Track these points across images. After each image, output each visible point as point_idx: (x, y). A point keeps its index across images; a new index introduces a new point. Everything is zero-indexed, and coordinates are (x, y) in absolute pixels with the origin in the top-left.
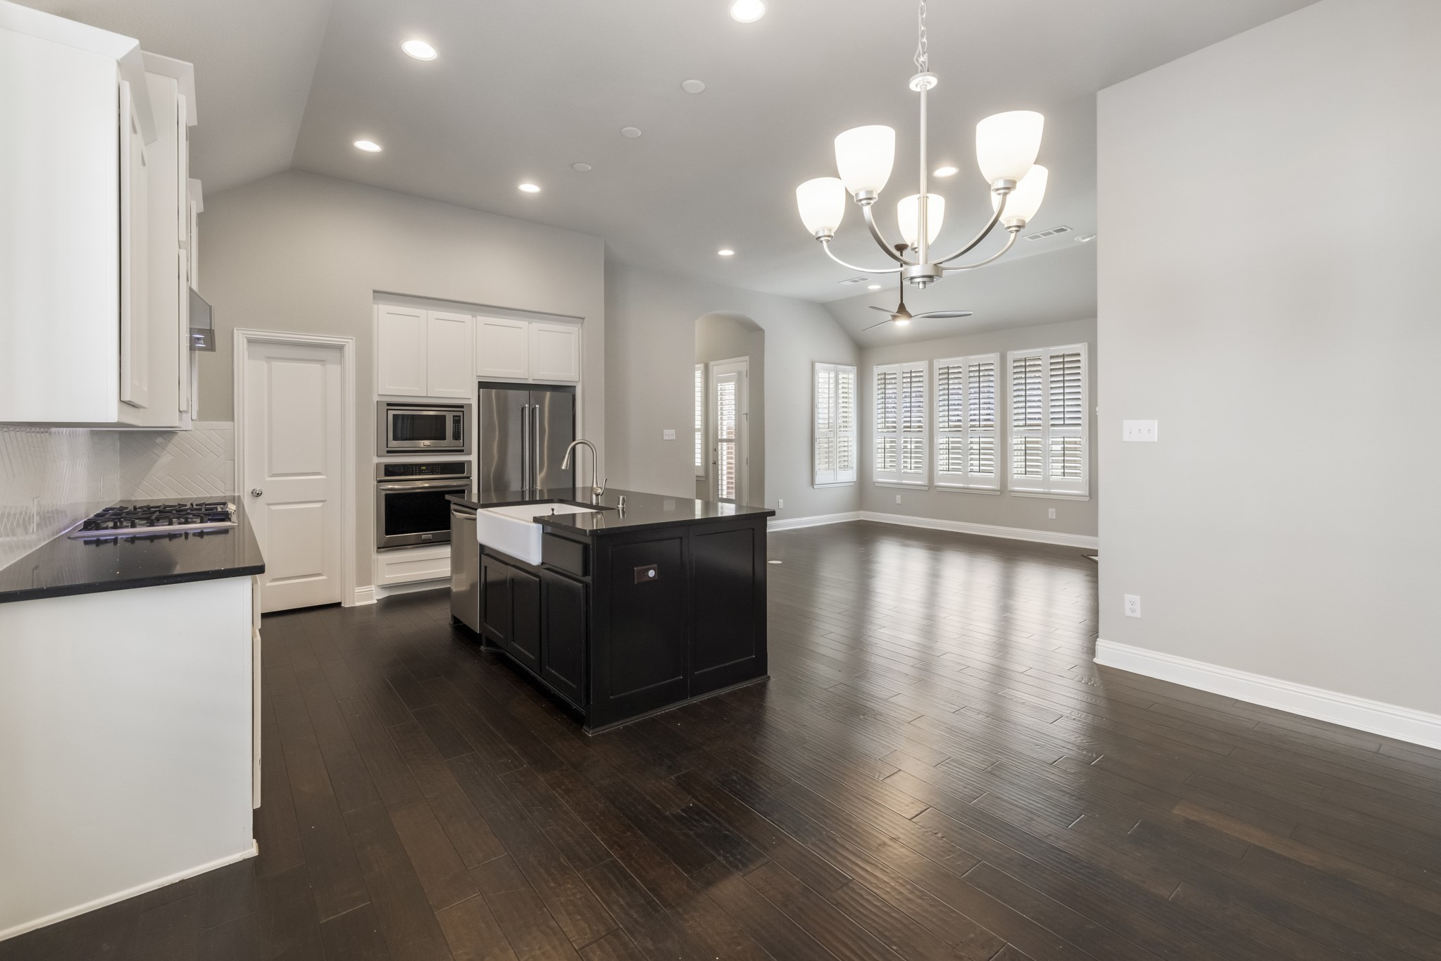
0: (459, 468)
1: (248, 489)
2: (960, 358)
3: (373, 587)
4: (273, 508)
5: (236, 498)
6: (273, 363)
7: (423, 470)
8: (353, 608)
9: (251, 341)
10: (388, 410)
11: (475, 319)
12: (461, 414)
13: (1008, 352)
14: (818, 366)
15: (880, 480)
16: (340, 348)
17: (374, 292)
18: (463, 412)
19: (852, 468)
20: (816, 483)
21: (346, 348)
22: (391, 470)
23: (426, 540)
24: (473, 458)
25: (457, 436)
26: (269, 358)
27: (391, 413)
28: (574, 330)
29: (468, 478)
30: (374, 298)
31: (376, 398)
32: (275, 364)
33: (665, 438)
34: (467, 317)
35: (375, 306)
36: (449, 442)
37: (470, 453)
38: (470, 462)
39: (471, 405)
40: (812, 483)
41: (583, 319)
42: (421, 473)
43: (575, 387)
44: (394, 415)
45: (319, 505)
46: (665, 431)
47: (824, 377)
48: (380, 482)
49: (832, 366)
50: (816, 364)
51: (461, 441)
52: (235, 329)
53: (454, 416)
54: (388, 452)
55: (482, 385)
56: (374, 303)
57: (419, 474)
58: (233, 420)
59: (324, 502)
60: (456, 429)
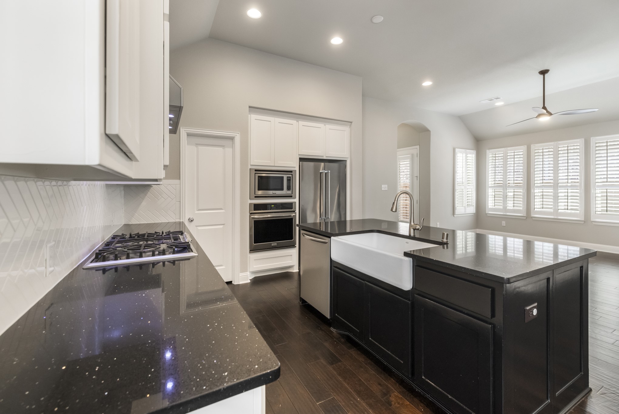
0: (290, 206)
1: (187, 218)
2: (552, 143)
3: (248, 273)
4: (199, 228)
5: (181, 223)
6: (199, 147)
7: (273, 207)
8: (238, 285)
9: (189, 135)
10: (255, 173)
11: (298, 123)
12: (291, 176)
13: (591, 138)
14: (457, 150)
15: (490, 212)
16: (232, 139)
17: (250, 107)
18: (292, 174)
19: (473, 206)
20: (456, 214)
21: (236, 139)
22: (257, 207)
23: (274, 246)
24: (297, 200)
25: (289, 188)
26: (197, 145)
27: (257, 175)
28: (346, 129)
29: (294, 211)
30: (249, 111)
31: (250, 167)
32: (200, 148)
33: (383, 189)
34: (294, 122)
35: (249, 115)
36: (285, 192)
37: (295, 198)
38: (295, 202)
39: (296, 170)
40: (454, 213)
41: (351, 122)
42: (271, 209)
43: (346, 161)
45: (221, 226)
46: (382, 185)
47: (460, 156)
48: (251, 213)
49: (464, 150)
50: (456, 149)
51: (291, 191)
52: (181, 127)
53: (287, 177)
54: (256, 197)
55: (301, 160)
56: (249, 114)
58: (180, 179)
59: (224, 224)
60: (288, 184)
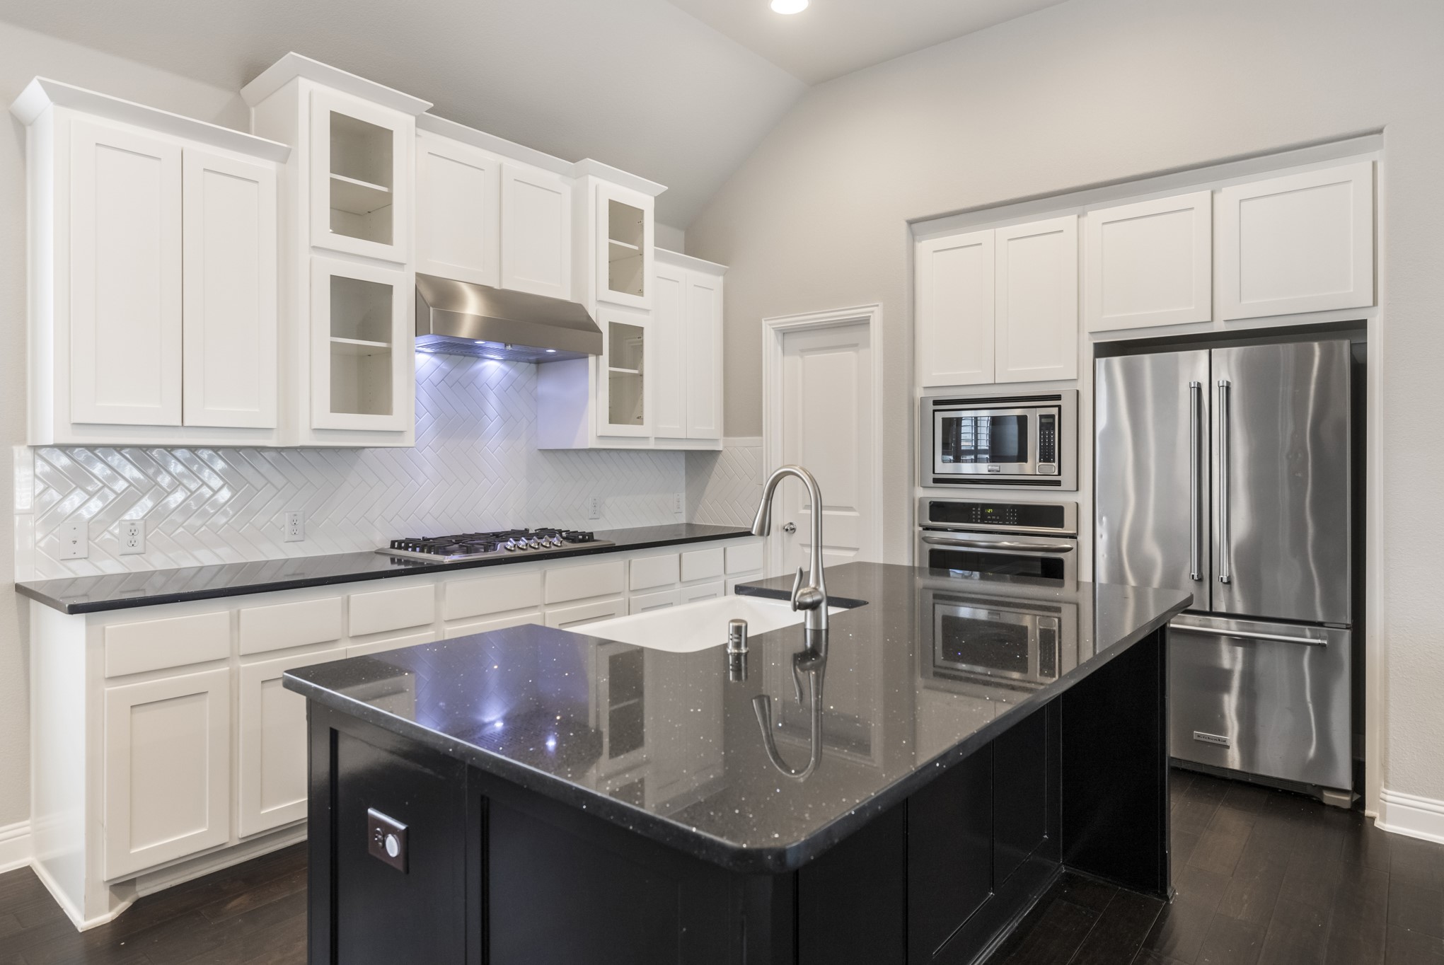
0: (1052, 516)
6: (806, 358)
9: (785, 333)
10: (934, 411)
11: (1083, 218)
12: (1054, 411)
16: (865, 323)
17: (910, 222)
18: (1059, 407)
21: (872, 321)
22: (940, 511)
25: (1047, 454)
27: (939, 417)
30: (910, 234)
31: (919, 393)
35: (916, 246)
36: (1033, 466)
37: (1077, 488)
38: (1076, 506)
39: (1077, 391)
41: (1379, 131)
42: (984, 519)
43: (1363, 323)
44: (944, 419)
45: (852, 554)
48: (922, 528)
51: (1056, 464)
52: (762, 318)
53: (1041, 417)
54: (936, 481)
56: (913, 241)
57: (982, 522)
58: (762, 432)
59: (857, 549)
60: (1045, 441)
